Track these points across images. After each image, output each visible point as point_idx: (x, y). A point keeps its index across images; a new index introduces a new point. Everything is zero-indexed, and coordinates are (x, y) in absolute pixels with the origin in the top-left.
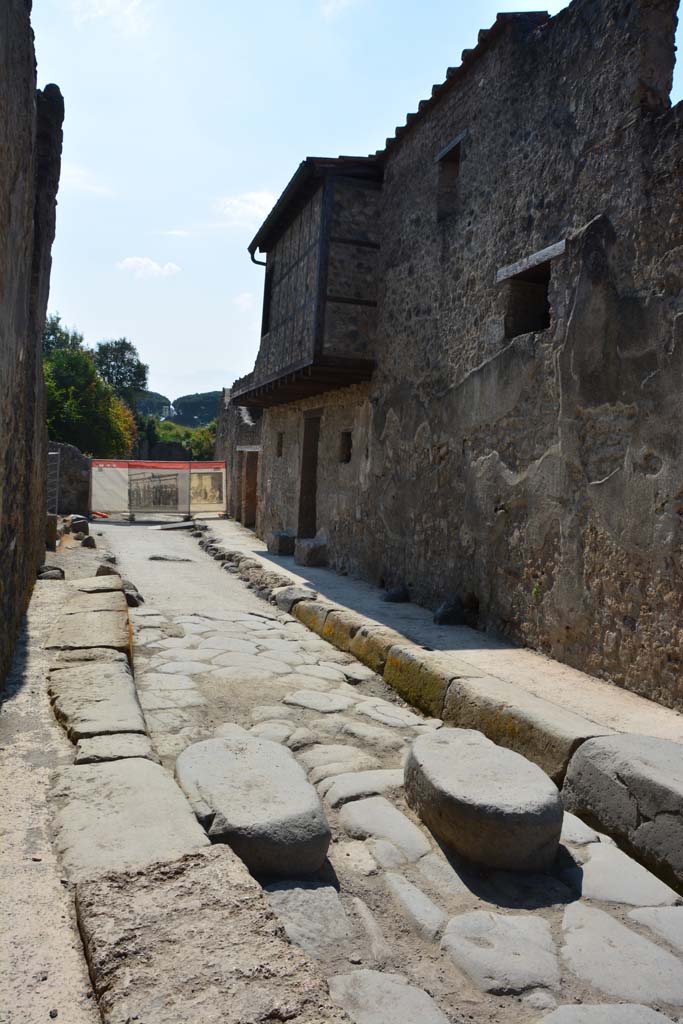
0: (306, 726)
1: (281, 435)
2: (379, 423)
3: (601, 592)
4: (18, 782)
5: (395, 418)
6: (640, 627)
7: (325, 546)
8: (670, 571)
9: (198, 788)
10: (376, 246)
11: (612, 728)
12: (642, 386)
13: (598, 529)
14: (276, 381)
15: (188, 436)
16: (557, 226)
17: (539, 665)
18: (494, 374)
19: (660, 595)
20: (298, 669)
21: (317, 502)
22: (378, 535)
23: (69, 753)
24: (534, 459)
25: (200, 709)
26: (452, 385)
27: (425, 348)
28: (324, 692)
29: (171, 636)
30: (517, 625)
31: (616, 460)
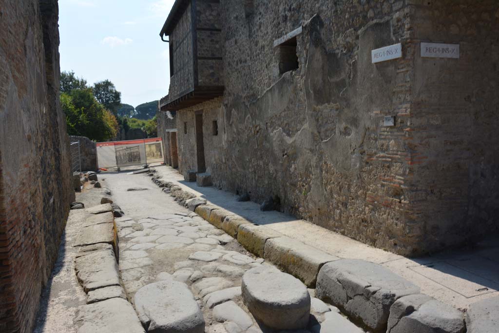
0: (199, 269)
1: (185, 123)
2: (229, 116)
3: (331, 192)
4: (61, 316)
5: (236, 113)
6: (349, 207)
7: (210, 176)
8: (360, 180)
9: (144, 309)
10: (220, 30)
11: (338, 257)
12: (340, 95)
13: (327, 162)
14: (179, 99)
15: (144, 124)
16: (298, 20)
17: (308, 227)
18: (277, 91)
19: (356, 192)
20: (197, 241)
21: (205, 155)
22: (234, 170)
23: (84, 299)
24: (297, 131)
25: (150, 266)
26: (259, 97)
27: (245, 80)
28: (208, 251)
29: (137, 230)
30: (297, 209)
31: (332, 130)
